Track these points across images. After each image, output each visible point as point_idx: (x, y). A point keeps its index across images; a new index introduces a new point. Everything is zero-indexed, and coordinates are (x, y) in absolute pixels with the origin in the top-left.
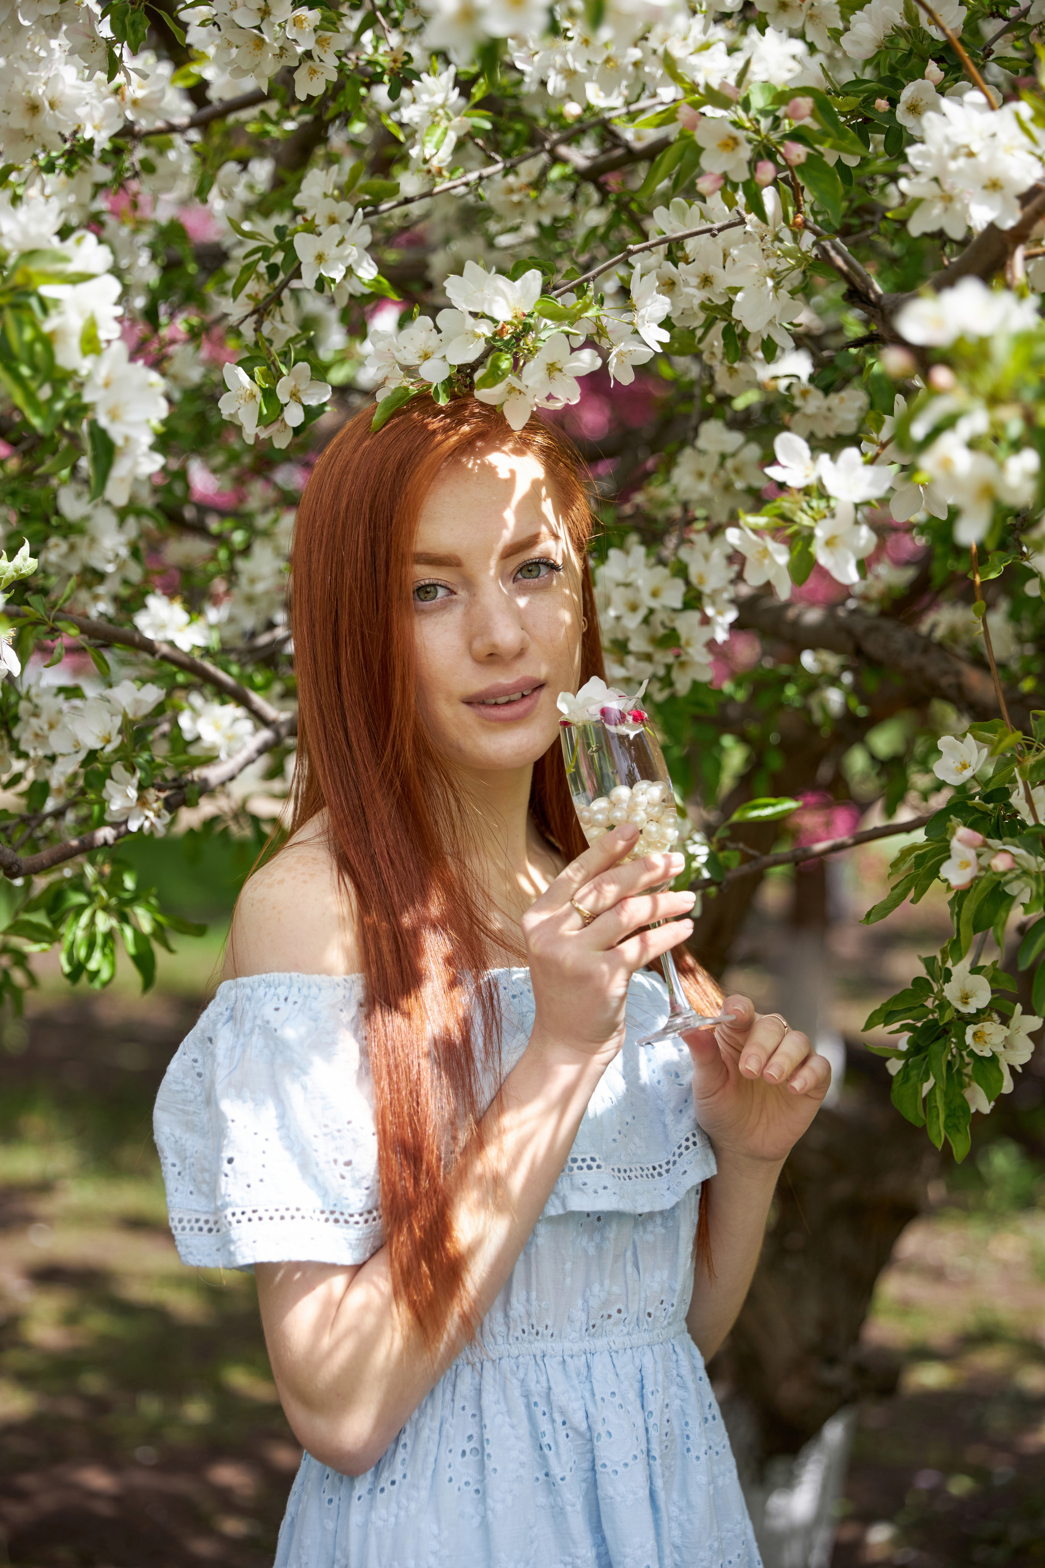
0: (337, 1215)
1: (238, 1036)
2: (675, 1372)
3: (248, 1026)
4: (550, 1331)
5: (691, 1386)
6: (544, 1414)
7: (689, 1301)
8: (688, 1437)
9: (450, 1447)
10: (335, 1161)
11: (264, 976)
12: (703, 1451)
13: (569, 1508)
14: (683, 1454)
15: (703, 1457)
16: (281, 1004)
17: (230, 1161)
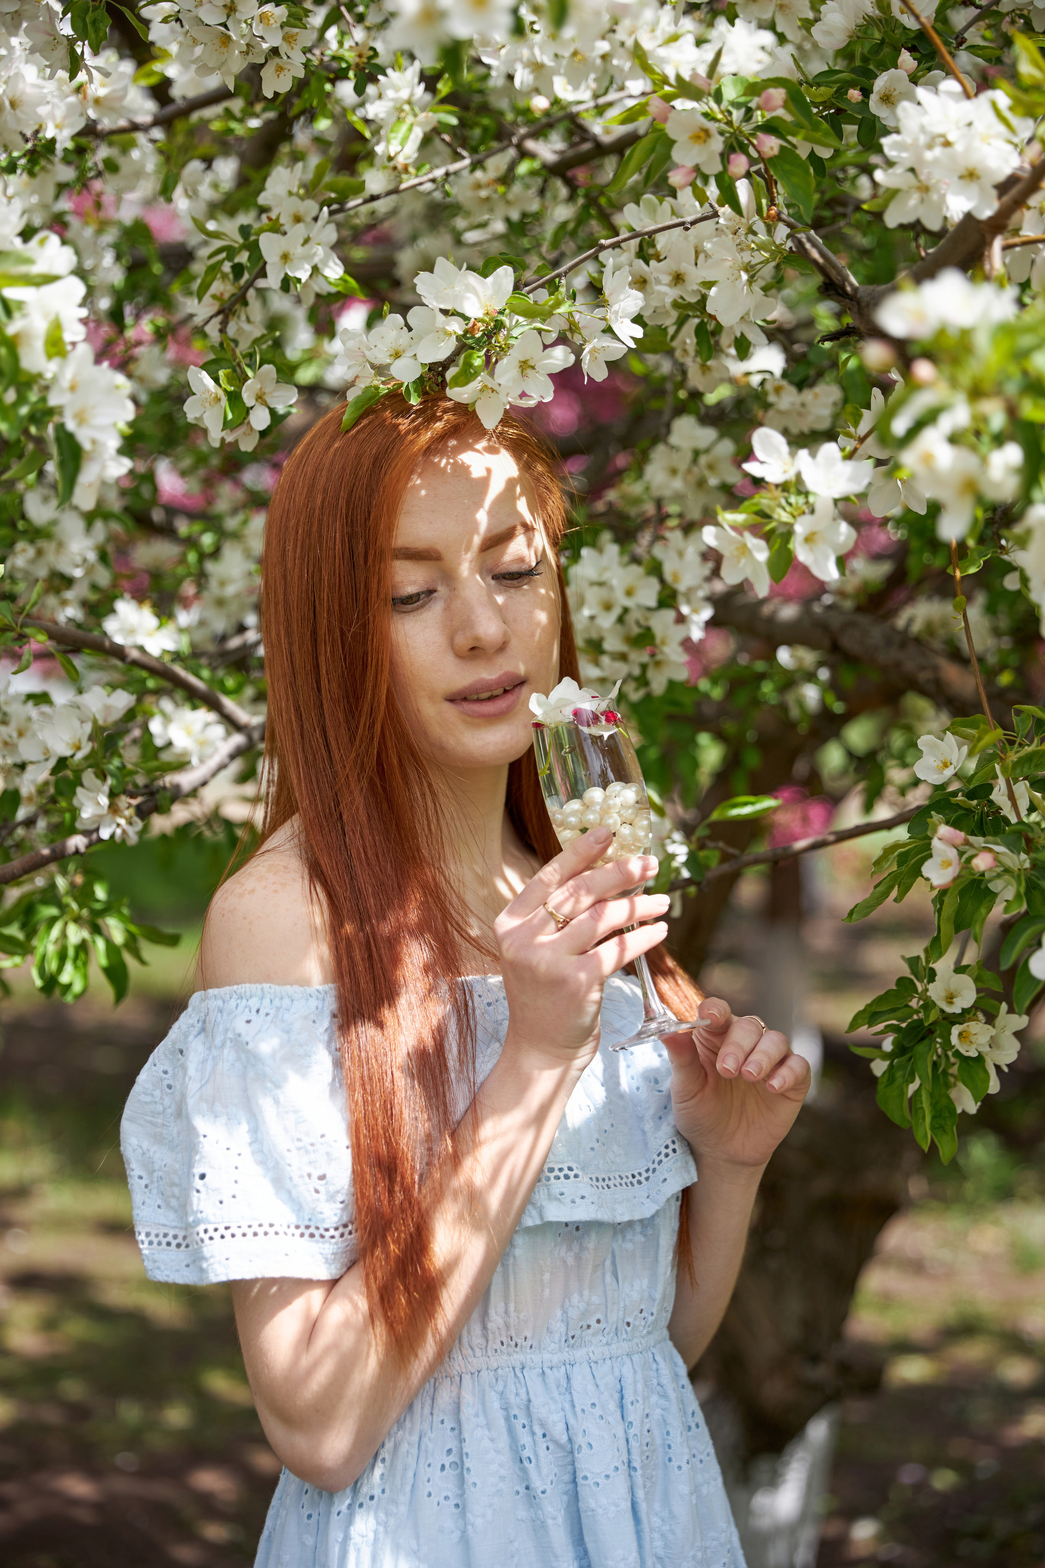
0: (312, 1230)
1: (210, 1049)
2: (655, 1381)
3: (218, 1041)
4: (529, 1343)
5: (672, 1395)
6: (524, 1427)
7: (670, 1309)
8: (669, 1447)
9: (429, 1461)
10: (309, 1175)
11: (235, 987)
12: (685, 1460)
13: (550, 1522)
14: (665, 1464)
15: (685, 1467)
16: (253, 1016)
17: (203, 1177)
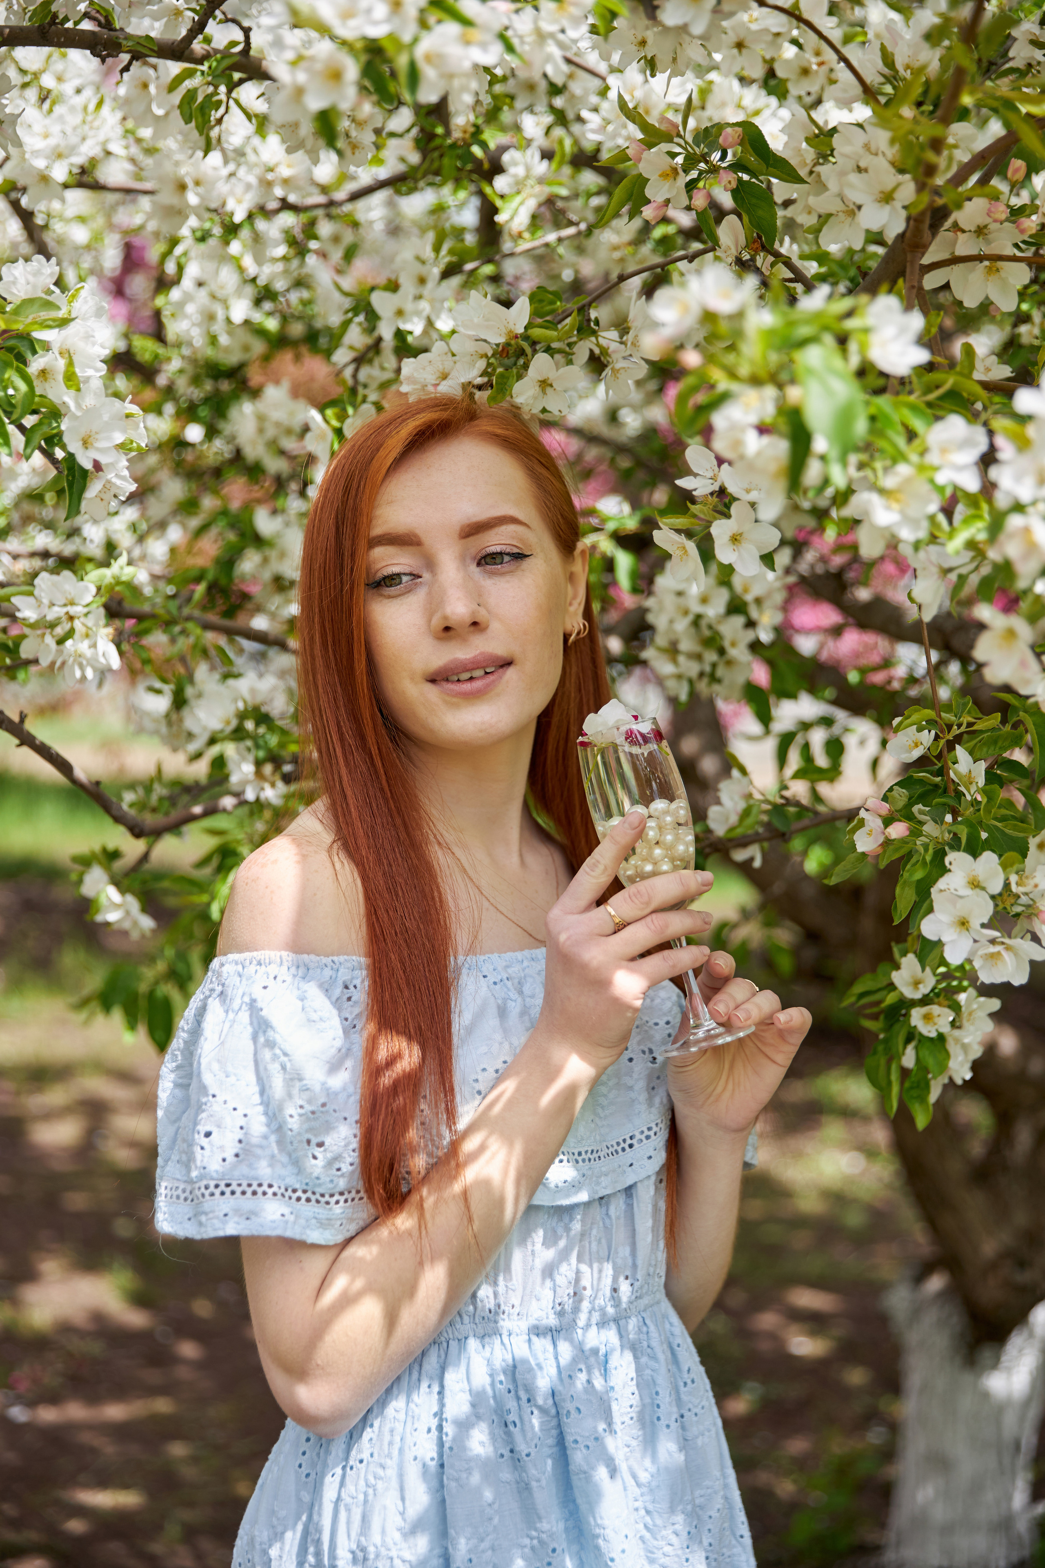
0: (309, 1194)
1: (227, 1012)
2: (645, 1344)
3: (236, 1005)
4: (516, 1310)
6: (509, 1392)
7: (663, 1273)
8: (658, 1406)
10: (309, 1142)
11: (255, 954)
12: (673, 1419)
13: (534, 1484)
14: (652, 1423)
15: (674, 1425)
16: (270, 983)
17: (208, 1134)
